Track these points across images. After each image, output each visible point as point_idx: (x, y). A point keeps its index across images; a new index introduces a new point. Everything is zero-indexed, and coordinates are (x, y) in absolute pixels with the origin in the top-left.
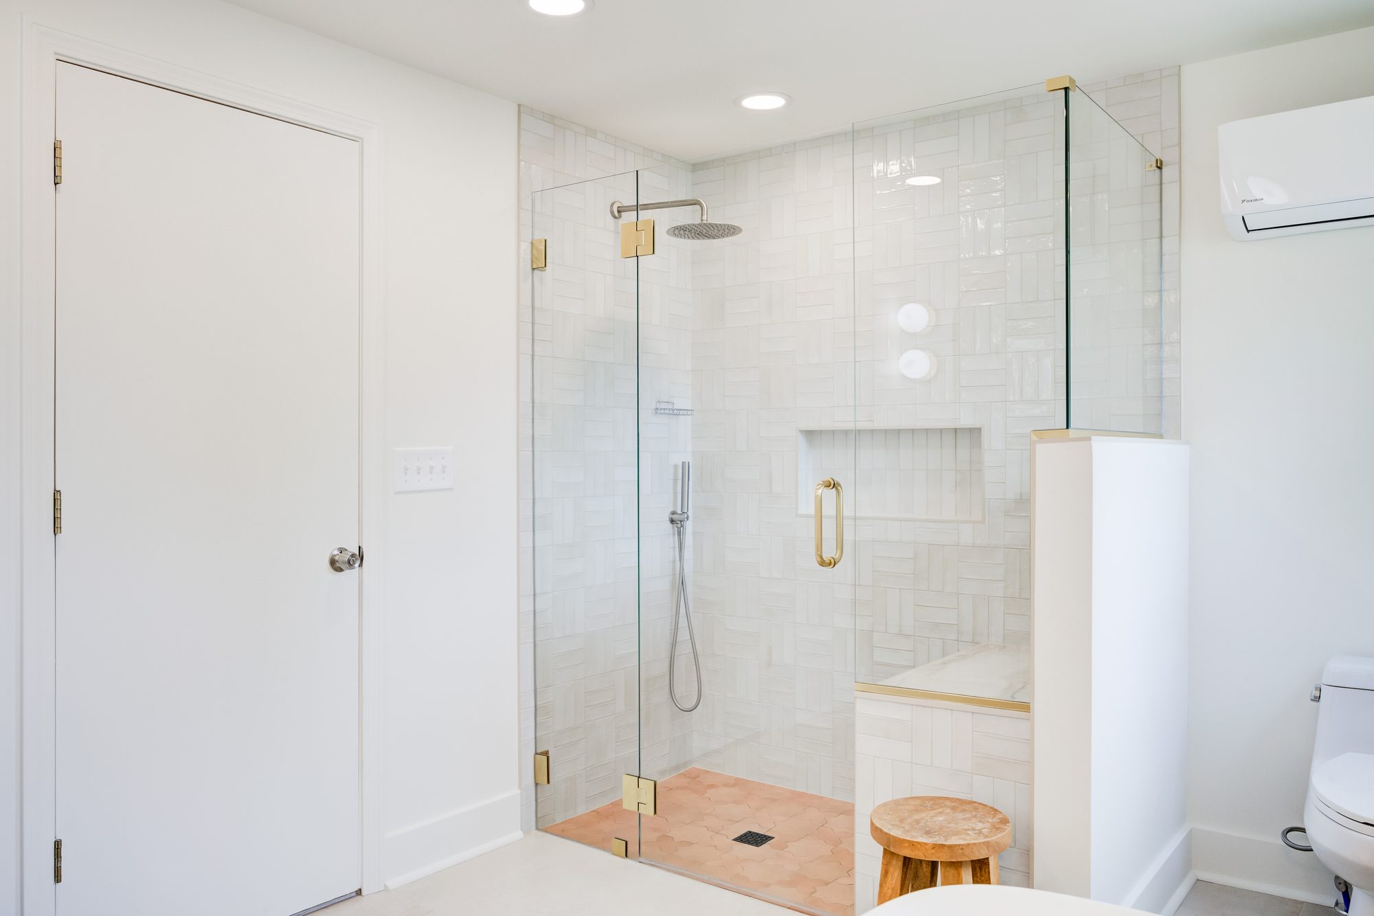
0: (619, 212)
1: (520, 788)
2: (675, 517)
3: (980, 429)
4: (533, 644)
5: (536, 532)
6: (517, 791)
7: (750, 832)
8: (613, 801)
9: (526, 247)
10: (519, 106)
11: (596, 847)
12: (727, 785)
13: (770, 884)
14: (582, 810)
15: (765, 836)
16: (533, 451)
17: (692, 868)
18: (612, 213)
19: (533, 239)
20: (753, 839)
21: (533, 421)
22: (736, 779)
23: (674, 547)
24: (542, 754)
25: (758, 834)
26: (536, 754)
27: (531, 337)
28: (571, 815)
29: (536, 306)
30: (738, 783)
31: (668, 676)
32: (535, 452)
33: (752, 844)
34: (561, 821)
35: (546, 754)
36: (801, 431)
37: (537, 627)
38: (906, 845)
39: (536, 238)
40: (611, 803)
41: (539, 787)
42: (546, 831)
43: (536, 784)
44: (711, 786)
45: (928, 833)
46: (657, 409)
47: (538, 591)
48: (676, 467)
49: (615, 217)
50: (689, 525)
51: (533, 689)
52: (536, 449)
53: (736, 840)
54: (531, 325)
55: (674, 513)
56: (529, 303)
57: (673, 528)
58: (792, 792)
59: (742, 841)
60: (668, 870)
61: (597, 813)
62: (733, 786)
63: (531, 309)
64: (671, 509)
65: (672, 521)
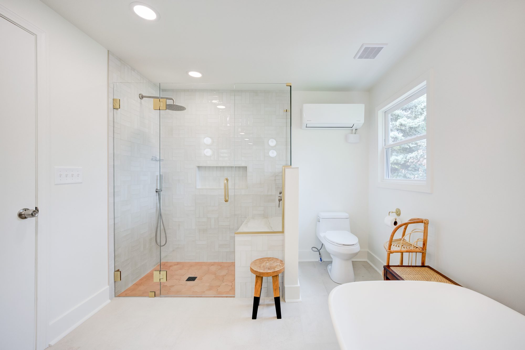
0: (142, 97)
1: (109, 285)
2: (157, 190)
3: (246, 167)
4: (114, 235)
5: (115, 197)
6: (108, 287)
7: (190, 277)
8: (140, 279)
9: (111, 101)
10: (108, 51)
11: (141, 297)
12: (175, 265)
13: (204, 292)
14: (130, 285)
15: (195, 277)
16: (114, 170)
17: (178, 294)
18: (140, 97)
19: (113, 98)
20: (191, 279)
21: (114, 160)
22: (177, 262)
23: (157, 199)
24: (117, 271)
25: (192, 277)
26: (115, 271)
27: (113, 132)
28: (127, 288)
29: (115, 121)
30: (178, 264)
31: (155, 237)
32: (115, 170)
33: (192, 281)
34: (123, 291)
35: (118, 270)
36: (197, 166)
37: (115, 229)
38: (266, 274)
39: (114, 98)
40: (140, 280)
41: (116, 282)
42: (119, 296)
43: (115, 282)
44: (171, 266)
45: (269, 269)
46: (152, 159)
47: (115, 217)
48: (157, 176)
49: (141, 99)
50: (162, 193)
51: (114, 250)
52: (115, 169)
53: (187, 280)
54: (113, 127)
55: (157, 189)
56: (112, 120)
57: (157, 194)
58: (195, 262)
59: (188, 281)
60: (171, 297)
61: (136, 284)
62: (177, 264)
63: (113, 122)
64: (156, 188)
65: (157, 192)
